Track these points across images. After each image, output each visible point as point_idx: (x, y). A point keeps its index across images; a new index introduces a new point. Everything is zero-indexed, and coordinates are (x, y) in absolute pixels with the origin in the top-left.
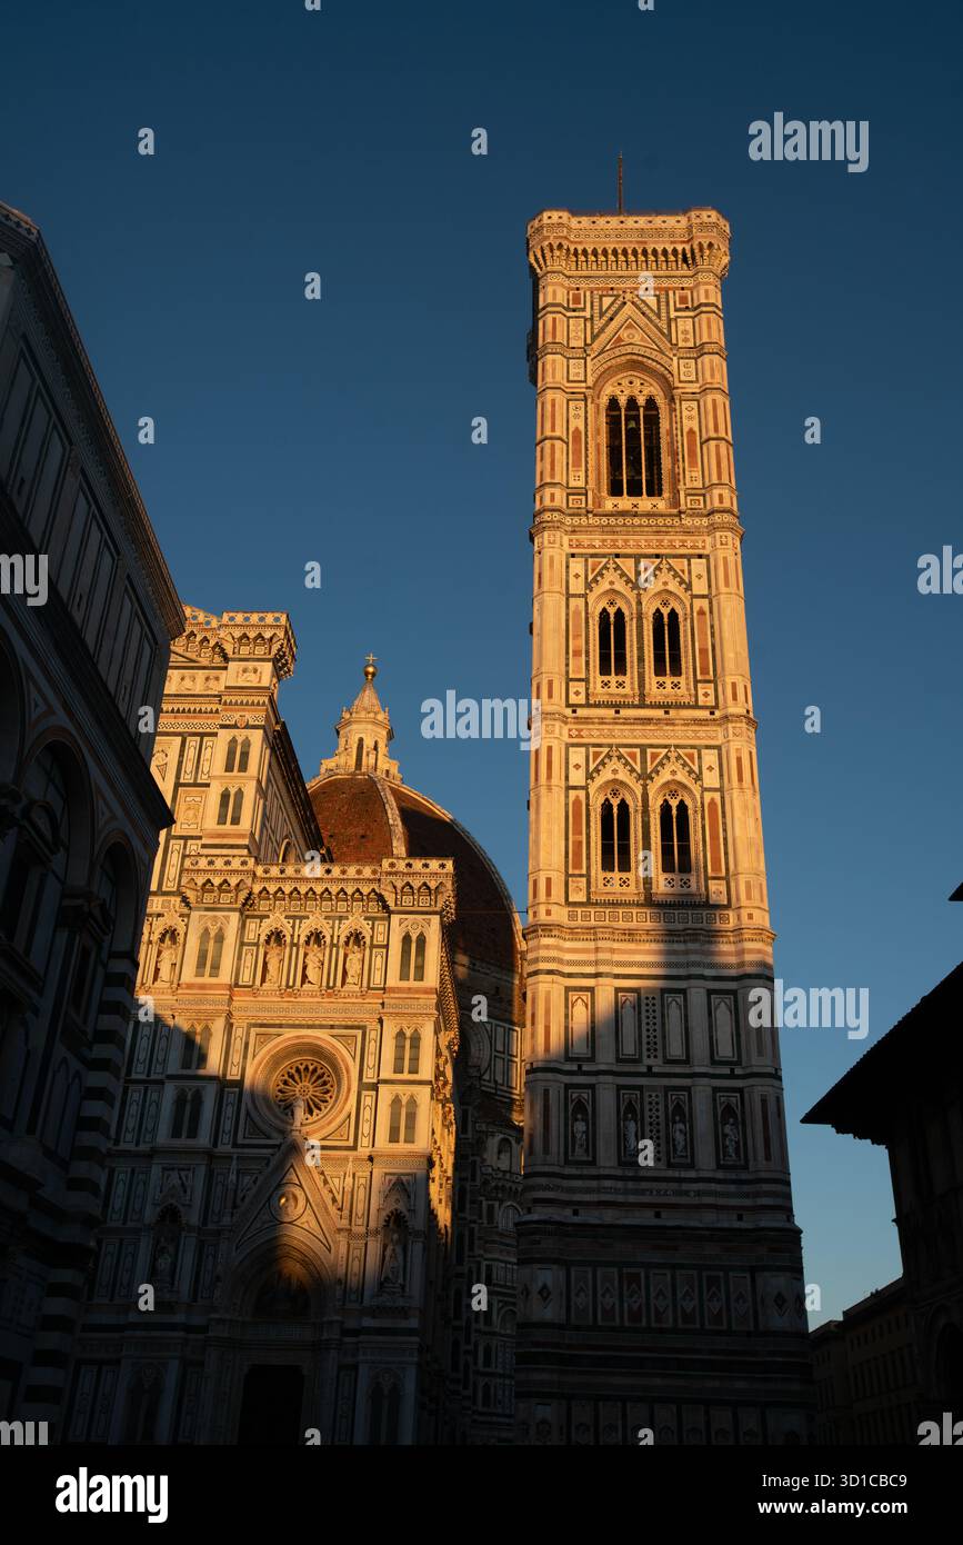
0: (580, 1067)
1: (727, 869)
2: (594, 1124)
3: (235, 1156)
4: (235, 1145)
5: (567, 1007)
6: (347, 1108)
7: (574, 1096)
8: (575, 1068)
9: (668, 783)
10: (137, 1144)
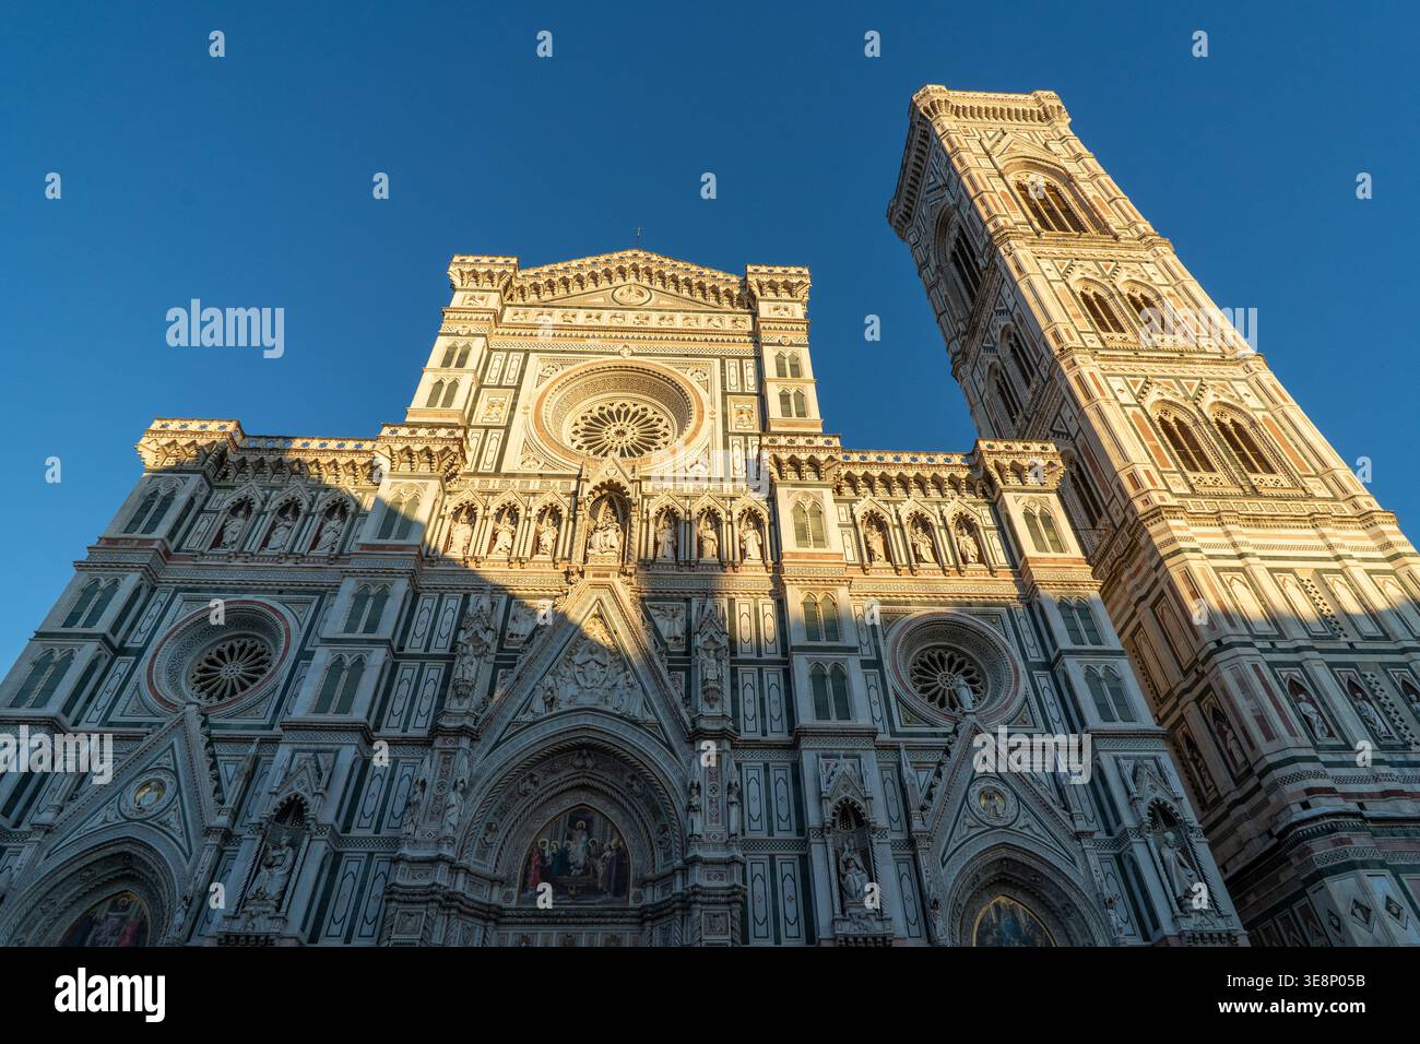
0: (1272, 644)
1: (1315, 469)
2: (1324, 704)
3: (901, 745)
4: (894, 734)
5: (1225, 586)
6: (1022, 690)
7: (1284, 674)
8: (1269, 646)
9: (1214, 403)
10: (764, 733)
